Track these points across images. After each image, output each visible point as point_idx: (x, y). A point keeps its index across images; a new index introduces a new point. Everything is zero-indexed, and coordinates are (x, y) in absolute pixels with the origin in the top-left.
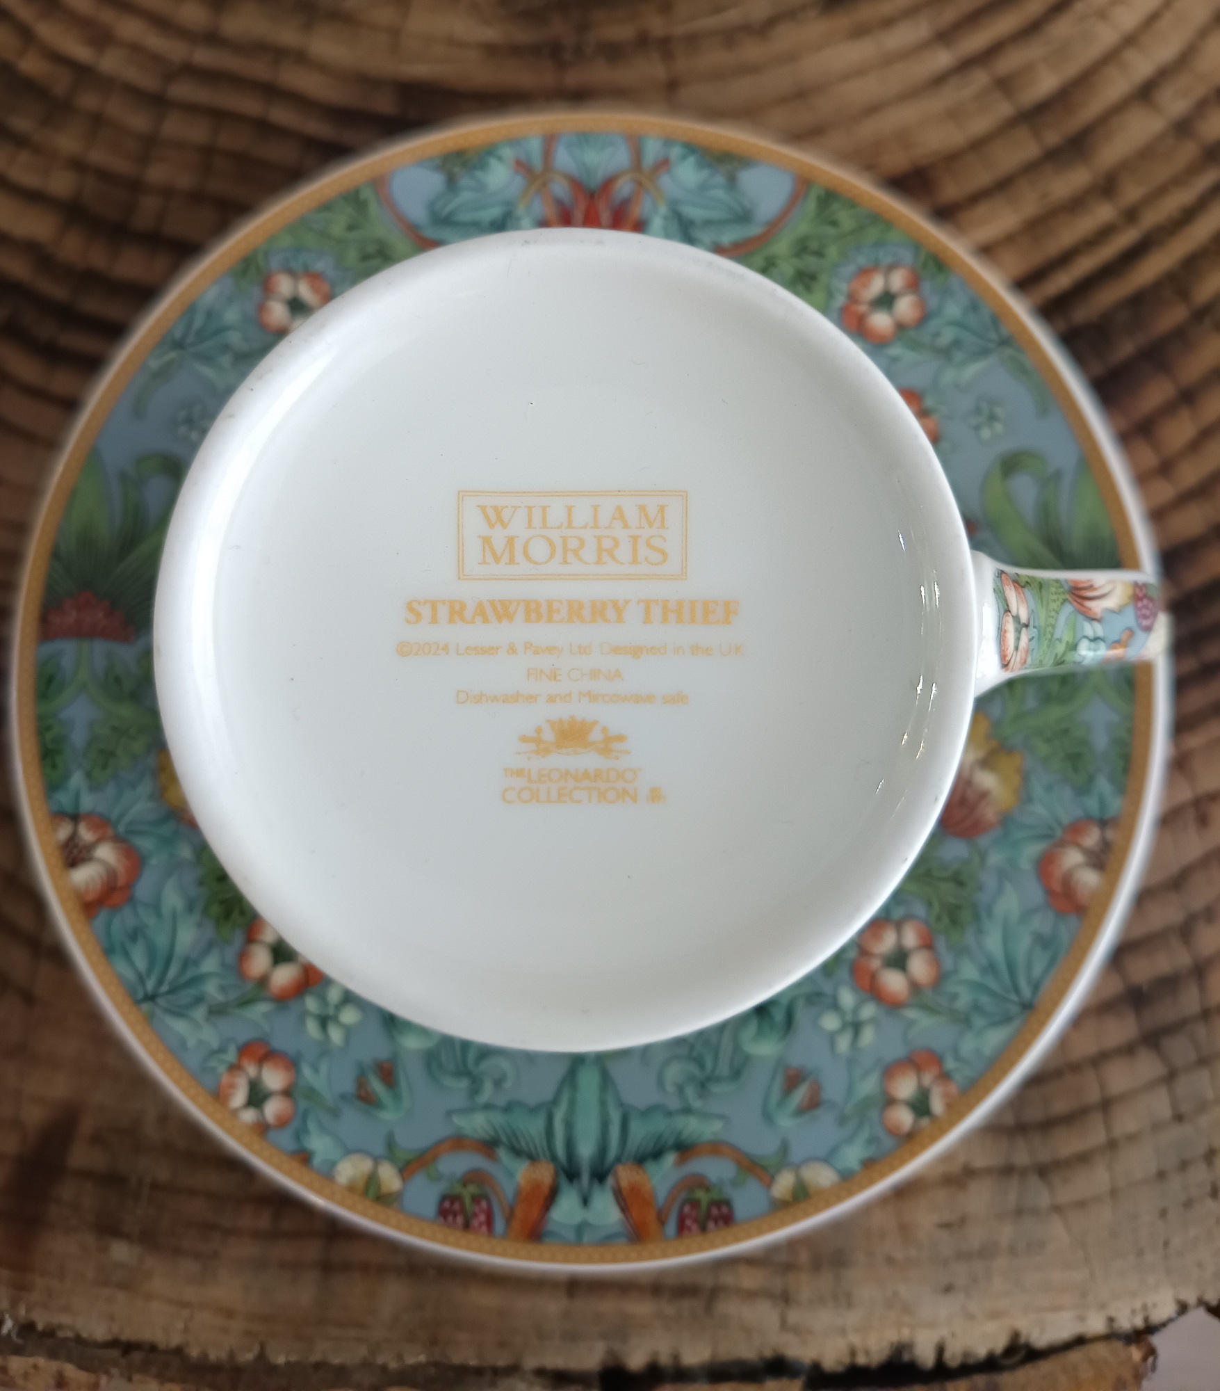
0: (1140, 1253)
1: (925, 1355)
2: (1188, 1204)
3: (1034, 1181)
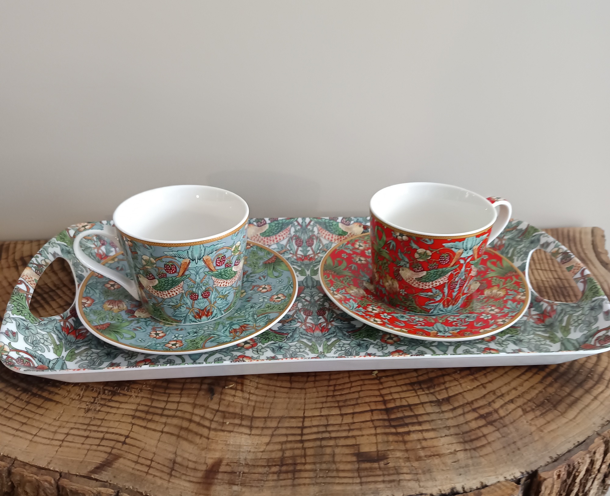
0: (506, 463)
1: (460, 489)
2: (513, 452)
3: (473, 451)
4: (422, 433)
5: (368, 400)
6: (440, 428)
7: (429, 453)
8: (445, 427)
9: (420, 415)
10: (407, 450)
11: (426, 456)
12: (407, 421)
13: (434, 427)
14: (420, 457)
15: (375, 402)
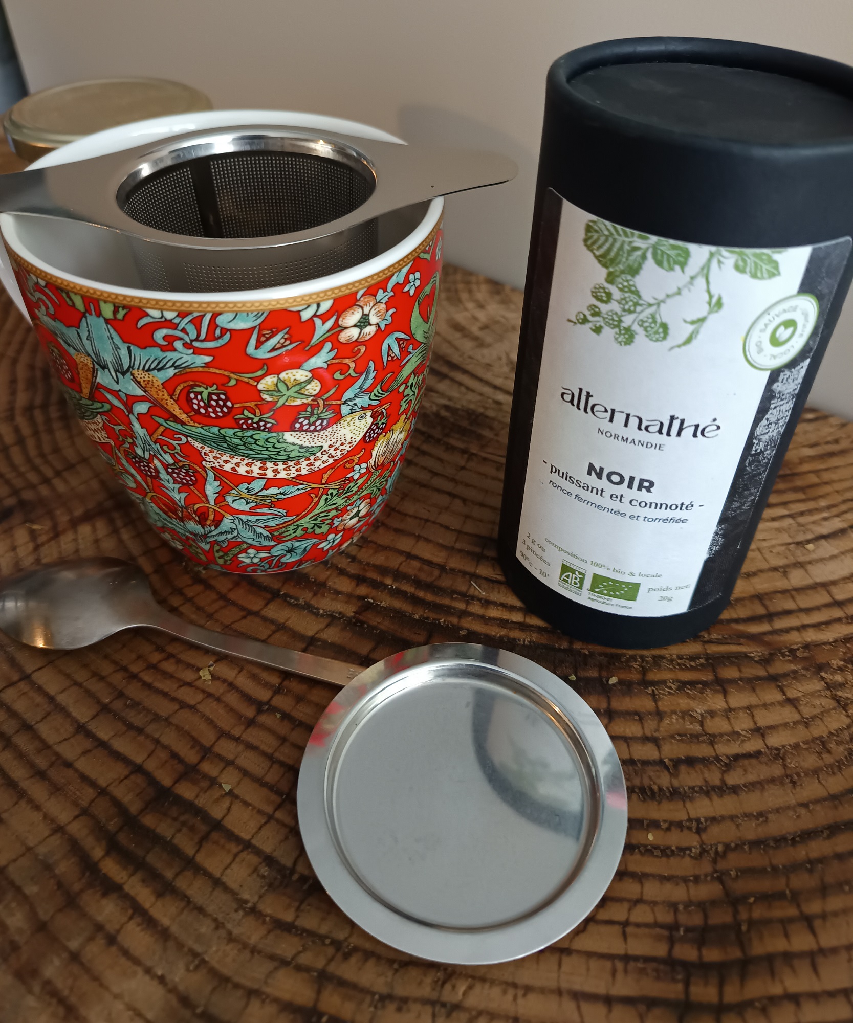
4: (131, 918)
5: (169, 738)
6: (180, 946)
7: (61, 984)
8: (195, 955)
9: (199, 870)
10: (41, 927)
11: (47, 983)
12: (155, 859)
13: (175, 929)
14: (35, 973)
15: (174, 756)
